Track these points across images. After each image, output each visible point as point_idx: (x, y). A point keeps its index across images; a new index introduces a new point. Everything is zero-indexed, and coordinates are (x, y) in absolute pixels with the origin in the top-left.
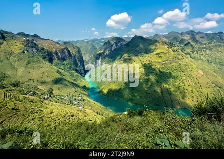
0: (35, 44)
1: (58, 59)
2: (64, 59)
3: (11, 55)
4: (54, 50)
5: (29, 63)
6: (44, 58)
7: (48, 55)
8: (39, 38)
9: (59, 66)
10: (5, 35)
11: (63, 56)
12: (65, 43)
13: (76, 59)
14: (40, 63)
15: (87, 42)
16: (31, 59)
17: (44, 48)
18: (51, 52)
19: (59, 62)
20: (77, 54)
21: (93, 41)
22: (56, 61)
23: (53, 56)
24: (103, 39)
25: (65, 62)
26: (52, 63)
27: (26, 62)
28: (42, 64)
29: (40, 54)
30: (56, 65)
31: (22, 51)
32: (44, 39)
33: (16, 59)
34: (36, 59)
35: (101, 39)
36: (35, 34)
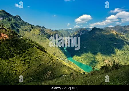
0: (44, 31)
3: (34, 35)
4: (51, 34)
5: (41, 39)
6: (47, 38)
7: (49, 36)
8: (45, 28)
10: (33, 26)
12: (56, 31)
14: (46, 40)
15: (65, 31)
16: (43, 38)
17: (47, 33)
21: (68, 30)
24: (73, 29)
27: (40, 39)
29: (46, 36)
31: (39, 34)
33: (36, 37)
35: (72, 29)
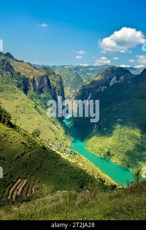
0: (11, 67)
1: (35, 90)
2: (41, 91)
4: (31, 77)
6: (19, 86)
7: (24, 82)
8: (13, 58)
9: (34, 100)
11: (41, 86)
12: (45, 68)
13: (55, 93)
14: (15, 92)
16: (5, 85)
17: (20, 73)
18: (27, 79)
19: (35, 94)
20: (58, 86)
21: (77, 68)
22: (31, 92)
23: (29, 85)
24: (92, 67)
25: (42, 96)
26: (27, 95)
28: (17, 94)
29: (15, 80)
30: (31, 98)
32: (17, 61)
34: (10, 86)
35: (89, 67)
36: (8, 53)
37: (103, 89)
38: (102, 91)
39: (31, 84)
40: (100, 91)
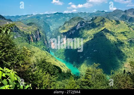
1: (34, 41)
4: (30, 33)
11: (36, 37)
22: (32, 43)
23: (30, 38)
37: (73, 32)
38: (73, 33)
39: (32, 38)
40: (72, 34)
